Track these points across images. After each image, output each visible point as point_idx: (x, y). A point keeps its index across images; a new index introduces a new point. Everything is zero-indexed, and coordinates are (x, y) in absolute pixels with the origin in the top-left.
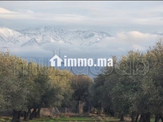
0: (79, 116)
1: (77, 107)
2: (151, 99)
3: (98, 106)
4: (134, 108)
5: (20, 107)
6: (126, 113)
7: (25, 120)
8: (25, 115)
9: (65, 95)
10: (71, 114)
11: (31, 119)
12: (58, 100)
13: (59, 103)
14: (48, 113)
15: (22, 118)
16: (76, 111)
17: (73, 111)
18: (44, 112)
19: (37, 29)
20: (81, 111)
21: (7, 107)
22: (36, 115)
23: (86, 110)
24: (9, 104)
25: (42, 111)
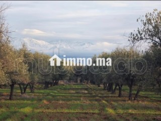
0: (78, 84)
1: (77, 79)
2: (113, 76)
3: (87, 79)
4: (105, 80)
5: (49, 80)
6: (101, 83)
7: (51, 86)
8: (51, 84)
9: (71, 74)
10: (74, 83)
11: (54, 85)
12: (67, 76)
13: (68, 78)
14: (62, 83)
15: (49, 85)
16: (77, 82)
17: (75, 82)
18: (61, 82)
19: (57, 41)
20: (79, 82)
21: (42, 80)
22: (56, 84)
23: (81, 81)
24: (43, 78)
25: (59, 82)
